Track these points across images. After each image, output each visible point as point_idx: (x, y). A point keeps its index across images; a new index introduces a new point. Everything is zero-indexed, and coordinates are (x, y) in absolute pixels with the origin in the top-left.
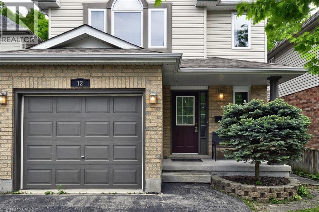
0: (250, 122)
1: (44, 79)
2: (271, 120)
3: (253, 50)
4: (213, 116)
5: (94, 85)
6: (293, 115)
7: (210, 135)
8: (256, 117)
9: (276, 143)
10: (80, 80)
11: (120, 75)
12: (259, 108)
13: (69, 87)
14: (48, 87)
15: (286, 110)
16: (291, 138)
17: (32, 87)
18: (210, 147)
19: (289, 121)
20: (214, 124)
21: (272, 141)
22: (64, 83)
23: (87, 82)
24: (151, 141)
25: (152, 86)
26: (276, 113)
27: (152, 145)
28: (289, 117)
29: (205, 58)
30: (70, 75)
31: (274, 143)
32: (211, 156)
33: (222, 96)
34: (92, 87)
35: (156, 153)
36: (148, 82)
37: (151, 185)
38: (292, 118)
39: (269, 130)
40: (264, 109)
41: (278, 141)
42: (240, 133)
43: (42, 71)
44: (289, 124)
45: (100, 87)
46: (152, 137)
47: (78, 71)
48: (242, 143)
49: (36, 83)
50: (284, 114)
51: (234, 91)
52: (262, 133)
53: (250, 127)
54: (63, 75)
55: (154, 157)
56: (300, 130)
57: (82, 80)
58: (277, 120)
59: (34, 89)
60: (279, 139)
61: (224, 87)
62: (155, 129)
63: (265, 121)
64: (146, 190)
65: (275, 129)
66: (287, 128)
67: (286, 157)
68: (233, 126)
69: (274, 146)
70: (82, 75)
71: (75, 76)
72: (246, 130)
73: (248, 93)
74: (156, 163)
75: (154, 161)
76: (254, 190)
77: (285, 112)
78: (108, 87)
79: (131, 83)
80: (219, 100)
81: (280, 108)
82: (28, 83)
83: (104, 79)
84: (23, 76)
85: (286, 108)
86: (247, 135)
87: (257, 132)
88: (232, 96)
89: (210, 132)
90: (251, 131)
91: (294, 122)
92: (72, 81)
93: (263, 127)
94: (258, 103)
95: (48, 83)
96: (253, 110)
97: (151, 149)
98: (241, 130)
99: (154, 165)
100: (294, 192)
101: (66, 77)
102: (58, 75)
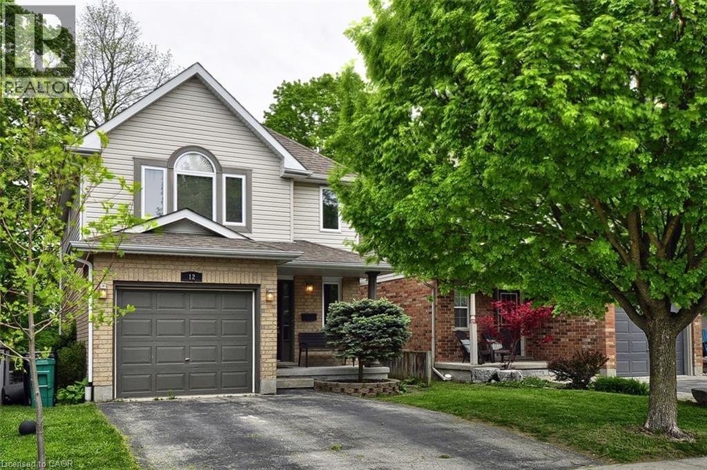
0: (363, 320)
1: (151, 271)
2: (380, 319)
3: (343, 234)
4: (300, 313)
5: (207, 279)
6: (397, 313)
7: (296, 337)
8: (367, 315)
9: (385, 340)
10: (192, 273)
11: (235, 269)
12: (370, 307)
13: (179, 280)
14: (155, 280)
15: (391, 309)
16: (396, 335)
17: (136, 280)
18: (297, 351)
19: (394, 319)
20: (302, 323)
21: (381, 338)
22: (174, 276)
23: (199, 276)
24: (267, 340)
25: (267, 282)
26: (383, 311)
27: (268, 344)
28: (395, 316)
29: (292, 241)
30: (181, 268)
31: (383, 340)
32: (297, 364)
33: (310, 289)
34: (204, 281)
35: (271, 352)
36: (264, 278)
37: (268, 386)
38: (397, 317)
39: (379, 328)
40: (373, 308)
41: (386, 338)
42: (353, 331)
43: (149, 262)
44: (395, 322)
45: (213, 282)
46: (268, 335)
47: (189, 263)
48: (354, 340)
49: (141, 275)
50: (390, 313)
51: (323, 283)
52: (373, 330)
53: (363, 325)
54: (172, 267)
55: (270, 356)
56: (403, 328)
57: (194, 273)
58: (386, 318)
59: (138, 282)
60: (387, 336)
61: (312, 277)
62: (271, 327)
63: (376, 319)
64: (262, 392)
65: (384, 327)
66: (393, 326)
67: (391, 353)
68: (346, 324)
69: (383, 342)
70: (194, 268)
71: (186, 269)
72: (360, 328)
73: (339, 286)
74: (272, 363)
75: (270, 361)
76: (363, 387)
77: (391, 311)
78: (222, 282)
79: (246, 279)
80: (307, 294)
81: (387, 308)
82: (131, 274)
83: (218, 273)
84: (125, 266)
85: (392, 307)
86: (360, 333)
87: (369, 330)
88: (321, 289)
89: (295, 333)
90: (364, 329)
91: (399, 320)
92: (182, 274)
93: (374, 325)
94: (368, 303)
95: (155, 275)
96: (364, 309)
97: (266, 348)
98: (354, 328)
99: (270, 365)
100: (397, 387)
101: (176, 270)
102: (167, 267)
